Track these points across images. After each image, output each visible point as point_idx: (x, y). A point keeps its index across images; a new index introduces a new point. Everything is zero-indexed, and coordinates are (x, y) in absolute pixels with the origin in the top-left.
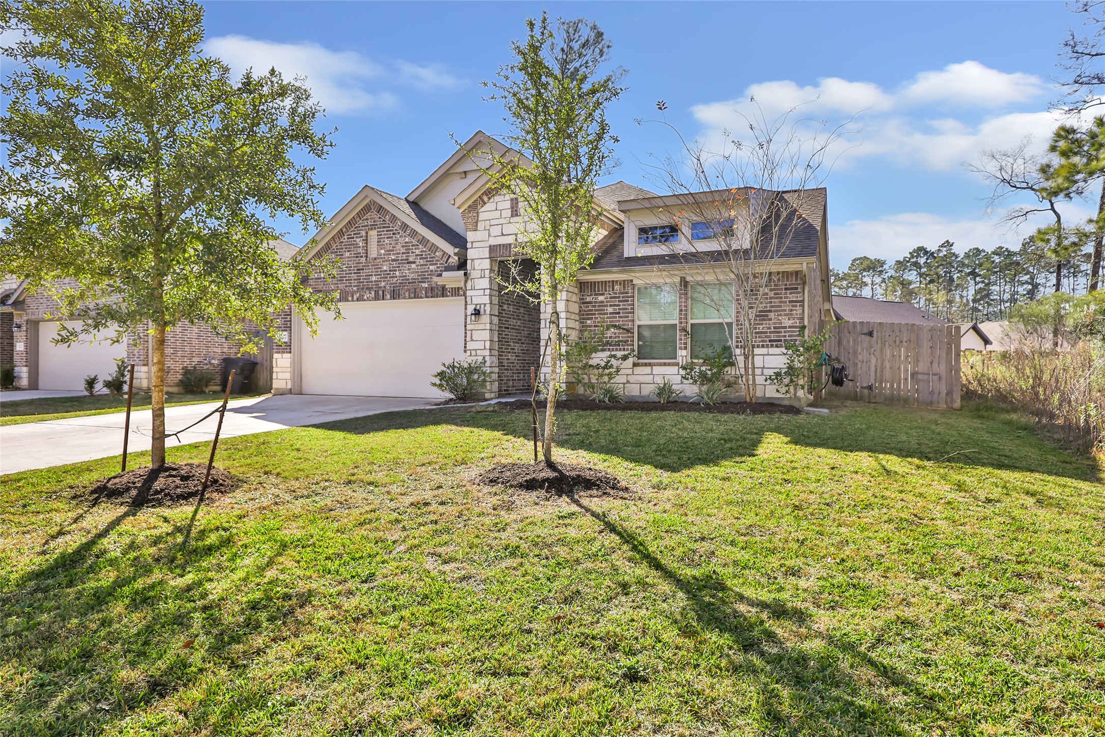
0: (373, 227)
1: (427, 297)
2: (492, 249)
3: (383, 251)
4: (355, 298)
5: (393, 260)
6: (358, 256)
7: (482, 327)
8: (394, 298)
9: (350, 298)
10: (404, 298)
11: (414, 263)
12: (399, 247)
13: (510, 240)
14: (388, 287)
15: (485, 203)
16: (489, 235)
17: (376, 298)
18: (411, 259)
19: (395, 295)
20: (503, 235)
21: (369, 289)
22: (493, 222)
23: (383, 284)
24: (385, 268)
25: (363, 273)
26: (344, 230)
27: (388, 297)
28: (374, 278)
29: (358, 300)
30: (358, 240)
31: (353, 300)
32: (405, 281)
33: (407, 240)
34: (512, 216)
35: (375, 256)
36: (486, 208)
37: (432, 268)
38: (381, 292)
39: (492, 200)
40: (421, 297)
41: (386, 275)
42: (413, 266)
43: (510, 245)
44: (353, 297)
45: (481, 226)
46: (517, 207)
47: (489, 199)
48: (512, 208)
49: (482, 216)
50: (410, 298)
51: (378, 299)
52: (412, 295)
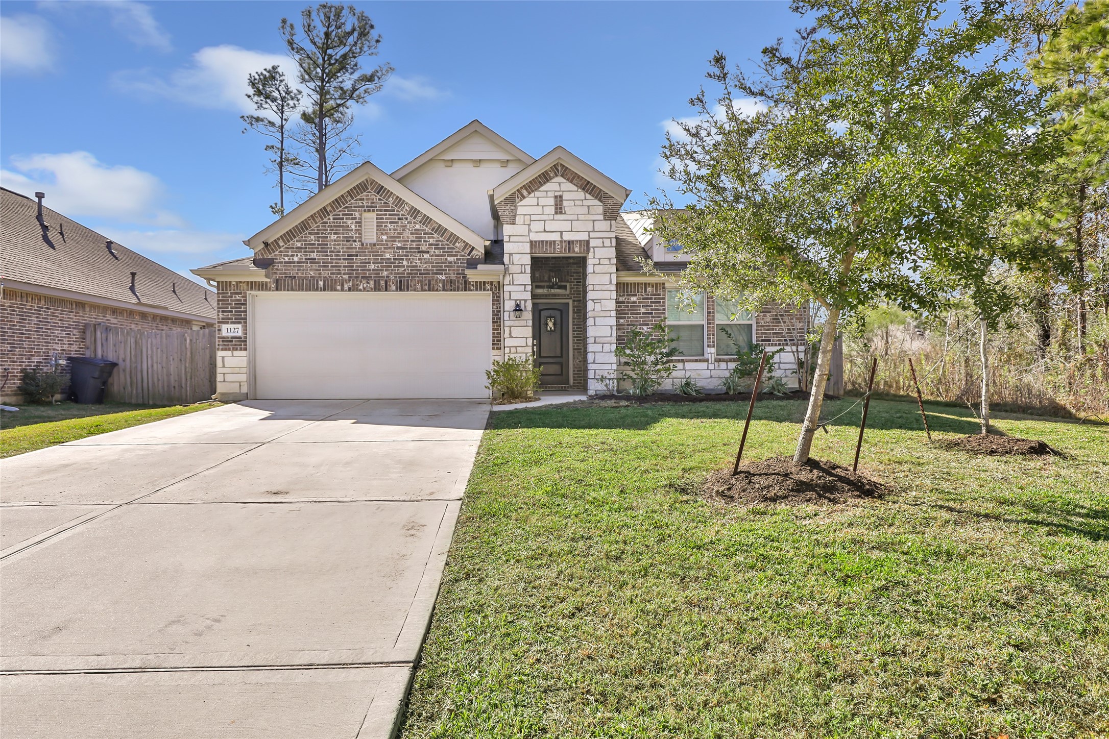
0: (369, 209)
1: (444, 290)
2: (533, 244)
3: (385, 237)
4: (346, 287)
5: (398, 248)
6: (348, 239)
7: (523, 323)
8: (401, 290)
9: (339, 288)
10: (415, 290)
11: (428, 252)
12: (407, 233)
13: (555, 237)
14: (392, 277)
15: (524, 197)
16: (530, 230)
17: (377, 288)
18: (423, 248)
19: (402, 286)
20: (545, 231)
21: (368, 278)
22: (533, 217)
23: (385, 273)
24: (388, 256)
25: (357, 261)
26: (329, 209)
27: (394, 288)
28: (372, 267)
29: (350, 289)
30: (349, 222)
31: (342, 290)
32: (415, 272)
33: (418, 227)
34: (556, 213)
35: (374, 241)
36: (524, 202)
37: (450, 259)
38: (382, 283)
39: (532, 195)
40: (437, 290)
41: (389, 264)
42: (426, 256)
43: (554, 242)
44: (342, 286)
45: (519, 219)
46: (561, 205)
47: (529, 193)
48: (556, 205)
49: (520, 210)
50: (422, 290)
51: (379, 290)
52: (426, 287)
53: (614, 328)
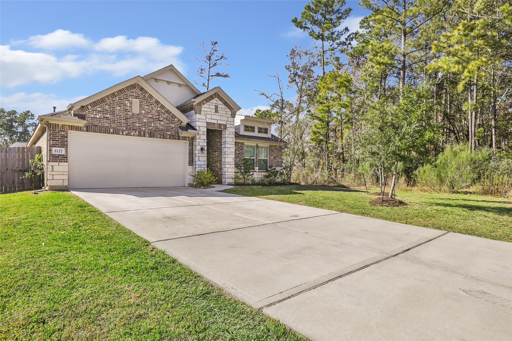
0: (136, 97)
1: (170, 139)
2: (207, 123)
3: (144, 112)
4: (124, 133)
5: (150, 118)
6: (126, 110)
8: (151, 137)
9: (121, 133)
10: (157, 138)
11: (163, 121)
12: (154, 111)
13: (215, 122)
14: (147, 131)
15: (204, 104)
16: (206, 118)
17: (140, 135)
18: (161, 119)
19: (151, 135)
20: (211, 119)
21: (135, 130)
22: (208, 113)
23: (143, 129)
24: (145, 121)
25: (130, 121)
26: (116, 94)
27: (148, 136)
28: (137, 125)
29: (126, 135)
30: (126, 102)
31: (123, 134)
32: (157, 129)
33: (159, 109)
34: (215, 112)
35: (138, 113)
36: (204, 106)
37: (172, 125)
38: (142, 133)
39: (207, 103)
40: (167, 139)
41: (145, 124)
42: (162, 123)
43: (215, 123)
44: (123, 132)
45: (202, 113)
46: (217, 109)
47: (206, 103)
48: (216, 109)
49: (203, 109)
50: (160, 138)
51: (141, 136)
52: (162, 137)
53: (234, 159)
